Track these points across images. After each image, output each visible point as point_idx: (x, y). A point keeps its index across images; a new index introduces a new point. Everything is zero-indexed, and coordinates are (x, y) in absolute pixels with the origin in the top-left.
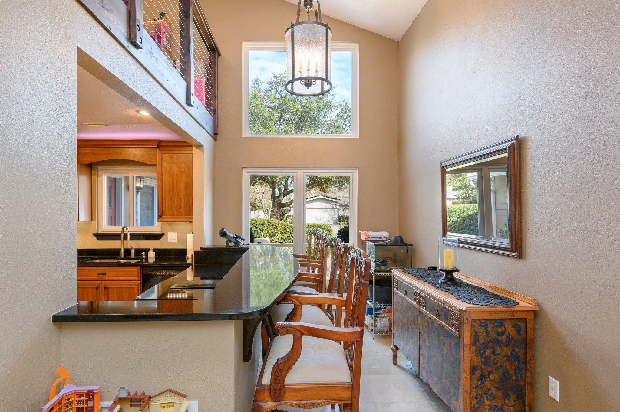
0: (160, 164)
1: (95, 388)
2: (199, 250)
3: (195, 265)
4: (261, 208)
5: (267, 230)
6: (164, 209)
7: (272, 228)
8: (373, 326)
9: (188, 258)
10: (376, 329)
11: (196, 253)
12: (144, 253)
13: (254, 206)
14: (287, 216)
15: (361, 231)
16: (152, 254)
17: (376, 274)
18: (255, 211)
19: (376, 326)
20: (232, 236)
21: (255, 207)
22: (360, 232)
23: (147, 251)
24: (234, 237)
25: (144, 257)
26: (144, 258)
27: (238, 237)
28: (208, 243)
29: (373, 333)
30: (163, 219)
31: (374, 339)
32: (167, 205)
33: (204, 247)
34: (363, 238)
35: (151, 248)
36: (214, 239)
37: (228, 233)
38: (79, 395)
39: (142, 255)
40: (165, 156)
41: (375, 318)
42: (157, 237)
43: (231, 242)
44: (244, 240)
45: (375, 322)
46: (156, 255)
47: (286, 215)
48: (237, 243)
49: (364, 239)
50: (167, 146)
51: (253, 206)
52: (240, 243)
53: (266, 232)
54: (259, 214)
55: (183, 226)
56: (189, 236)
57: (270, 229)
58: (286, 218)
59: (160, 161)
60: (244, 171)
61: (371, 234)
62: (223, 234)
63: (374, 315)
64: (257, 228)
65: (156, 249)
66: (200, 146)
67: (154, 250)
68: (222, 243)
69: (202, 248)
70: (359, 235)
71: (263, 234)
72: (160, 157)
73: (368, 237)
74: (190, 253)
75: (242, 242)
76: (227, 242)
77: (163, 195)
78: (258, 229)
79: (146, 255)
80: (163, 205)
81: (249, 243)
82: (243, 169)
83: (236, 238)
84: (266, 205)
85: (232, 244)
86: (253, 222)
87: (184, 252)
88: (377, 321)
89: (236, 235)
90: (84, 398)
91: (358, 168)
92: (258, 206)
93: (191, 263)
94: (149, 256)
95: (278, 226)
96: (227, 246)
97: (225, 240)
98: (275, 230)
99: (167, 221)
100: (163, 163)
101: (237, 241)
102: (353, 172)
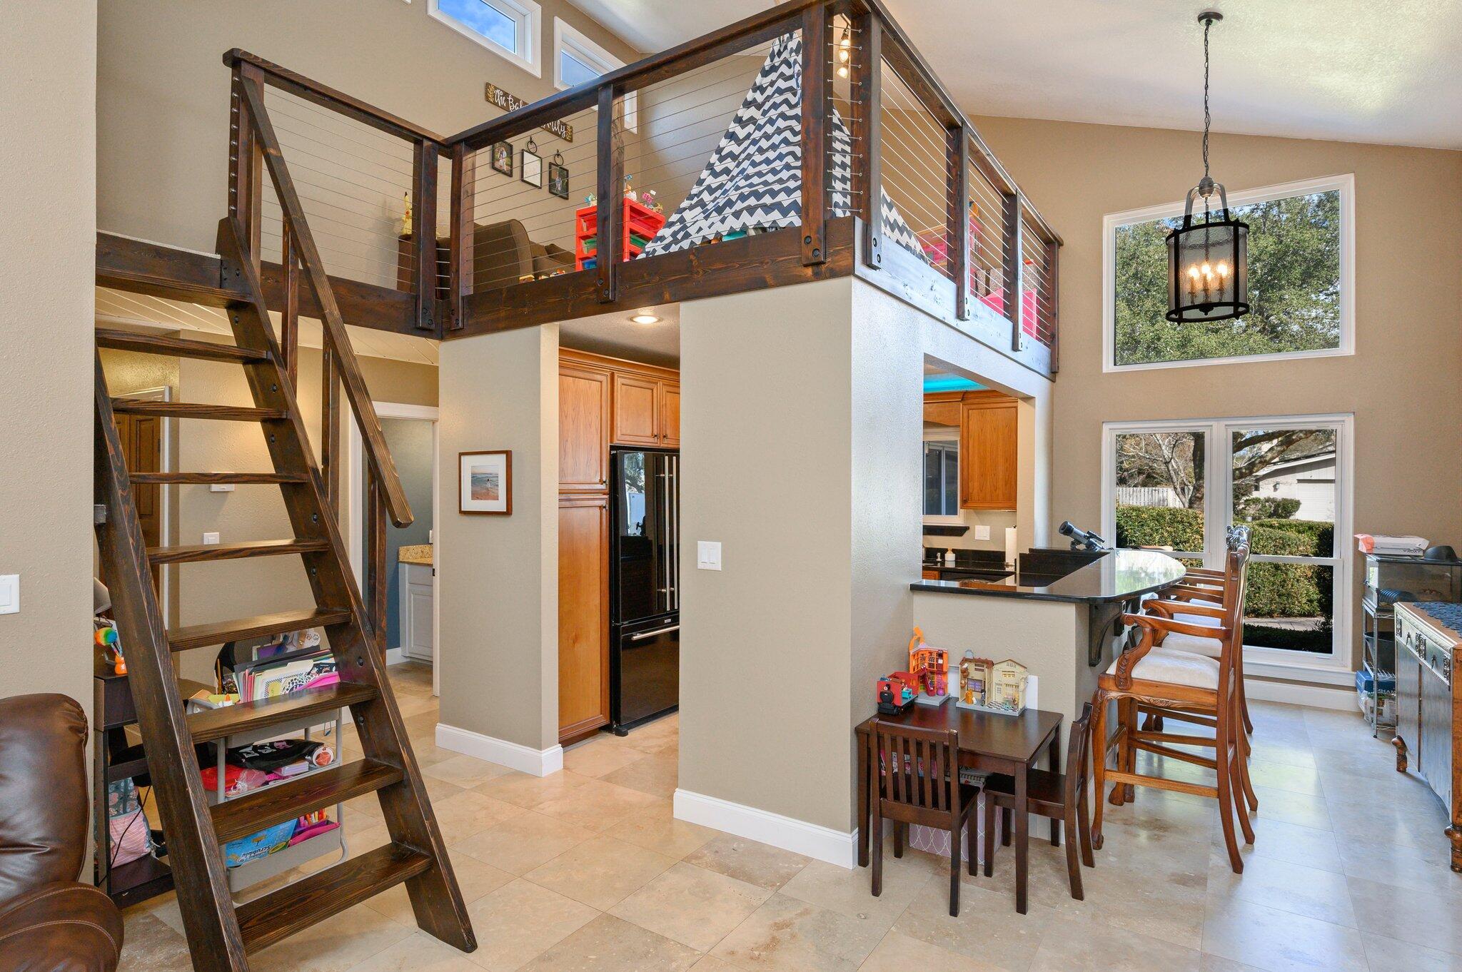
0: (965, 425)
1: (945, 649)
2: (1028, 552)
3: (1020, 575)
4: (1169, 480)
5: (1167, 531)
6: (971, 491)
7: (1180, 527)
8: (1372, 712)
9: (1008, 566)
10: (1380, 718)
11: (1022, 556)
12: (939, 555)
13: (1153, 477)
14: (1247, 500)
15: (1359, 536)
16: (950, 557)
17: (1379, 616)
18: (1154, 488)
19: (1380, 713)
20: (1083, 534)
21: (1155, 478)
22: (1356, 536)
23: (944, 551)
24: (1085, 536)
25: (939, 560)
26: (939, 562)
27: (1092, 536)
28: (1041, 543)
29: (1374, 725)
30: (969, 504)
31: (1375, 737)
32: (976, 484)
33: (1034, 548)
34: (1363, 548)
35: (950, 548)
36: (1050, 536)
37: (1075, 529)
38: (931, 653)
39: (937, 558)
40: (974, 414)
41: (1378, 699)
42: (959, 531)
43: (1080, 543)
44: (1103, 542)
45: (1378, 705)
46: (956, 558)
47: (1245, 498)
48: (1090, 545)
49: (1364, 551)
50: (976, 398)
51: (1149, 476)
52: (1096, 545)
53: (1166, 534)
54: (1165, 495)
55: (999, 517)
56: (1010, 534)
57: (1174, 528)
58: (1243, 506)
59: (966, 420)
60: (1106, 428)
61: (1379, 540)
62: (1067, 530)
63: (1375, 693)
64: (1142, 525)
65: (957, 550)
66: (1028, 399)
67: (954, 551)
68: (1065, 543)
69: (1031, 550)
70: (1356, 541)
71: (1157, 539)
72: (965, 415)
73: (1372, 546)
74: (1011, 558)
75: (1102, 545)
76: (1073, 543)
77: (970, 471)
78: (1145, 528)
79: (943, 557)
80: (970, 484)
81: (1114, 546)
82: (1104, 425)
83: (1089, 538)
84: (1182, 475)
85: (1082, 547)
86: (1134, 514)
87: (999, 557)
88: (1383, 703)
89: (1088, 533)
90: (935, 656)
91: (1354, 413)
92: (1162, 476)
93: (1014, 571)
94: (946, 559)
95: (1194, 523)
96: (1073, 549)
97: (1070, 539)
98: (1188, 530)
99: (975, 508)
100: (970, 422)
101: (1091, 542)
102: (1343, 421)
